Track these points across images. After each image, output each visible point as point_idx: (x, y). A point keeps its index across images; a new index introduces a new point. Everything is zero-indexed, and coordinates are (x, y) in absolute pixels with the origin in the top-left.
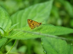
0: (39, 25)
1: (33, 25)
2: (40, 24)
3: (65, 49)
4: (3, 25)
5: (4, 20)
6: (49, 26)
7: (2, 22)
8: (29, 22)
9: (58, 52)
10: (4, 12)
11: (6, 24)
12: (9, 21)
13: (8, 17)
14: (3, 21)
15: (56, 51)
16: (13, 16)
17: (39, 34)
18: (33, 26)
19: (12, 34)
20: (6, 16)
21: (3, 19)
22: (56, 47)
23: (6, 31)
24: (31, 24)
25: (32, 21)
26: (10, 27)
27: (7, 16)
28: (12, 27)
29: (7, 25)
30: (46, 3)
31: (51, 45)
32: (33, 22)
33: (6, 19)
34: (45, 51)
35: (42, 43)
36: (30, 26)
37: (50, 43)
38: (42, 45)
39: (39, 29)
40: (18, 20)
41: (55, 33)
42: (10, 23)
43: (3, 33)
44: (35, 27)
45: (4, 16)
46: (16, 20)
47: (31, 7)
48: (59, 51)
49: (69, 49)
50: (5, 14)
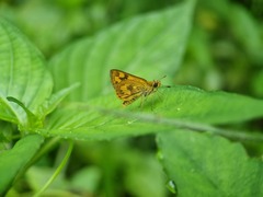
0: (149, 89)
1: (130, 88)
2: (156, 85)
3: (241, 175)
4: (22, 93)
5: (27, 74)
6: (188, 91)
7: (20, 80)
8: (117, 79)
9: (216, 187)
10: (24, 45)
11: (35, 88)
12: (43, 77)
13: (41, 64)
14: (22, 78)
15: (211, 182)
16: (57, 60)
17: (155, 121)
18: (129, 93)
19: (56, 123)
20: (33, 59)
21: (23, 69)
22: (209, 167)
23: (34, 112)
24: (124, 88)
25: (126, 76)
26: (48, 100)
27: (38, 59)
28: (56, 96)
29: (37, 91)
30: (170, 12)
31: (192, 161)
32: (130, 78)
33: (32, 69)
34: (171, 183)
35: (160, 155)
36: (120, 93)
37: (186, 154)
38: (162, 161)
39: (151, 105)
40: (72, 75)
41: (209, 115)
42: (49, 84)
43: (26, 121)
44: (137, 97)
45: (26, 61)
46: (65, 74)
47: (116, 28)
48: (221, 181)
49: (254, 176)
50: (31, 52)
